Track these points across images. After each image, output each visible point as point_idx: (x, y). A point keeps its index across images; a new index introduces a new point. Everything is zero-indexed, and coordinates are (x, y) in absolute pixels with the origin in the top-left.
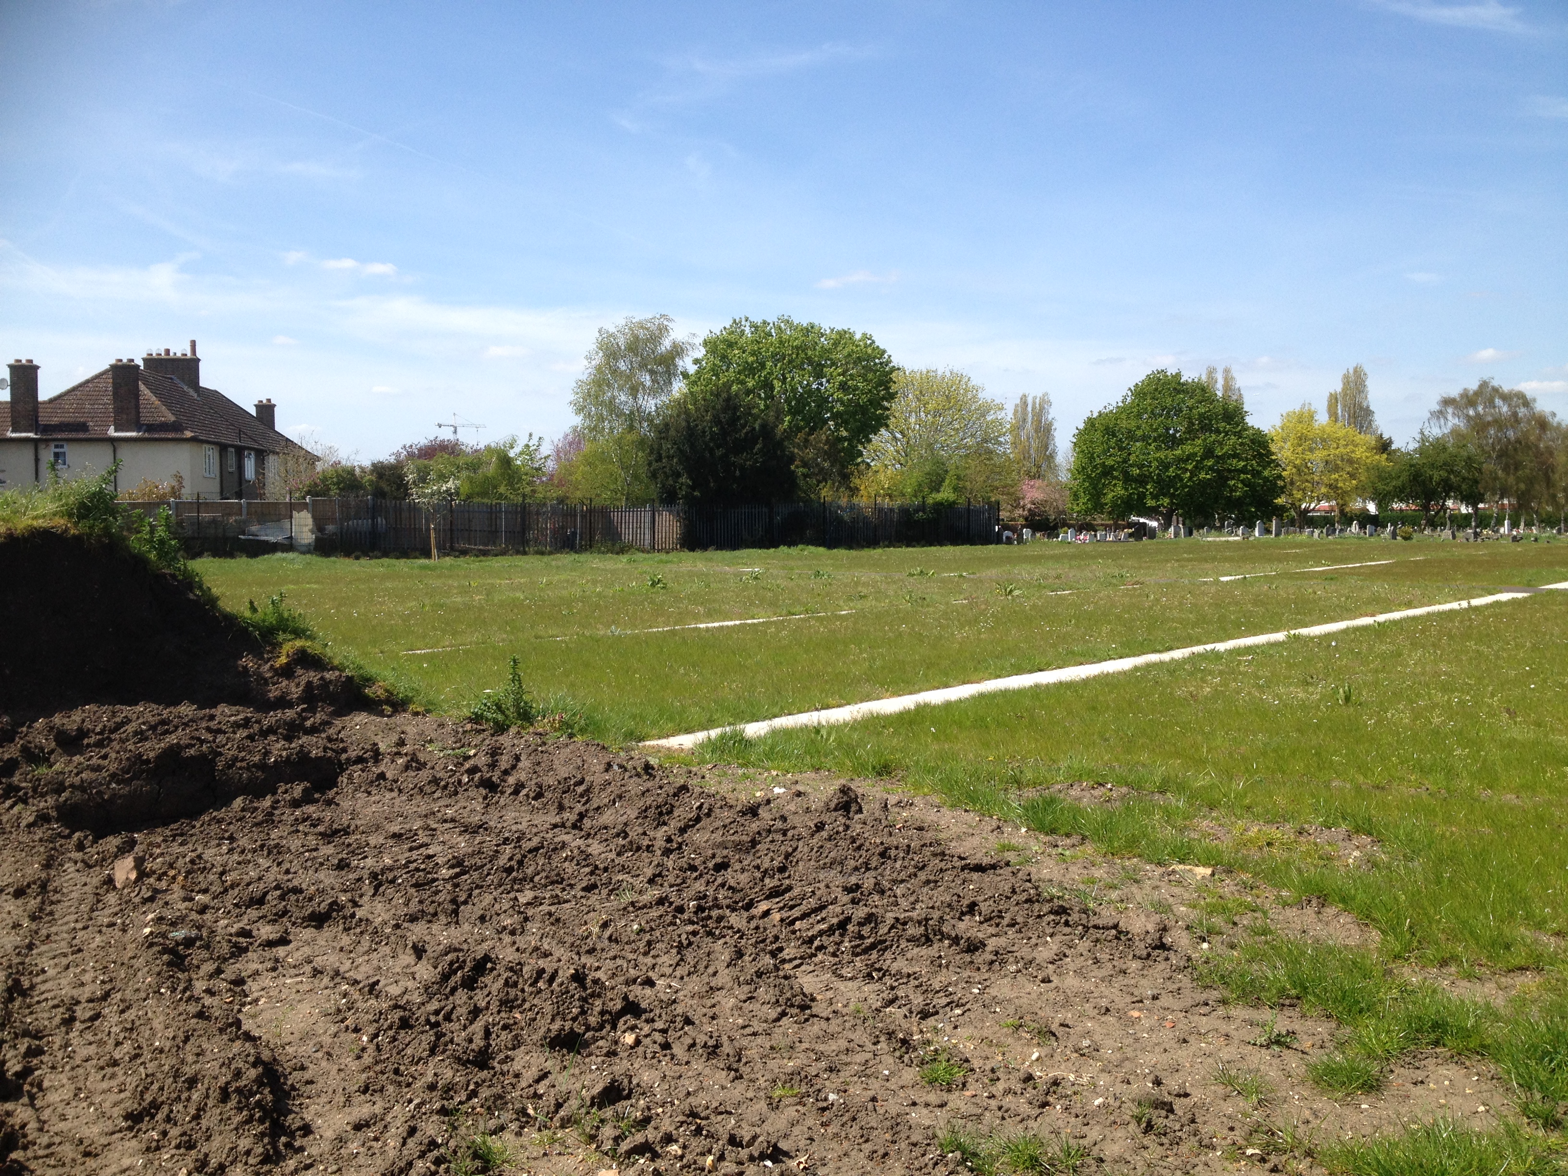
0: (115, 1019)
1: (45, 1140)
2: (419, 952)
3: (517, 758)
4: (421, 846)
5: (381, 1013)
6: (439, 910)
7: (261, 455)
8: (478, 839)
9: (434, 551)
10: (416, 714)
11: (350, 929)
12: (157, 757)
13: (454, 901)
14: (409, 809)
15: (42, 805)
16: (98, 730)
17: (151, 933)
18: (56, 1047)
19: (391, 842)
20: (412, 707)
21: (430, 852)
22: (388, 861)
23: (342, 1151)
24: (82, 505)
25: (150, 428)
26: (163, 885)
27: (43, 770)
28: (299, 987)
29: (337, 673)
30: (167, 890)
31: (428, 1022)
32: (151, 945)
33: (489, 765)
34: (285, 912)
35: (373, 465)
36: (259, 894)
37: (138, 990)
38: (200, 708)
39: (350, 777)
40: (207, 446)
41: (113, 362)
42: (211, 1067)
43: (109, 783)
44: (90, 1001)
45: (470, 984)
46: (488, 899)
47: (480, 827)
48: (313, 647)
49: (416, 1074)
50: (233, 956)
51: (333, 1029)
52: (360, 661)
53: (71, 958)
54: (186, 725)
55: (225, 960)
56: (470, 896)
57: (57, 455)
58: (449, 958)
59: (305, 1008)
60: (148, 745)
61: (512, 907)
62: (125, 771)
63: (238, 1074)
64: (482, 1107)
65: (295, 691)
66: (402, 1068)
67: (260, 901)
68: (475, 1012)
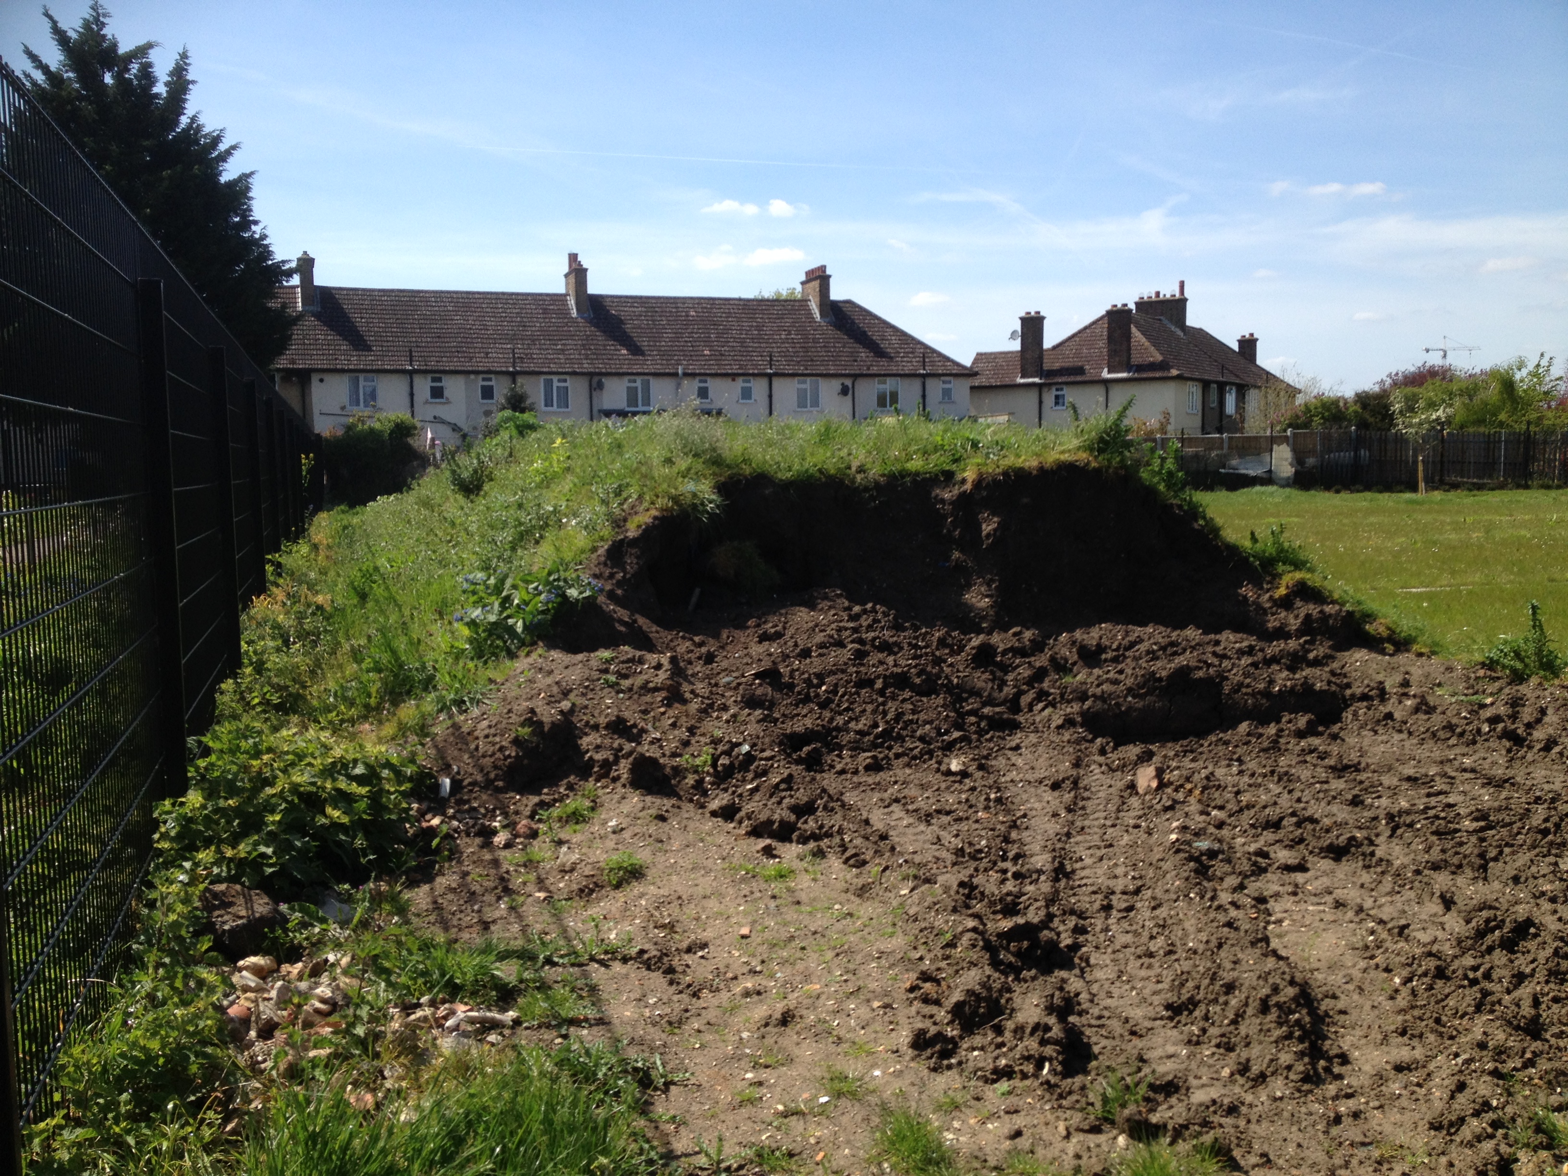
0: (1147, 914)
1: (1095, 1011)
2: (1448, 903)
3: (1543, 712)
4: (1440, 793)
5: (1414, 958)
6: (1465, 862)
7: (1242, 390)
8: (1504, 794)
9: (1422, 485)
10: (1420, 655)
11: (1369, 867)
12: (1169, 677)
13: (1482, 855)
14: (1422, 753)
15: (1069, 710)
16: (1114, 646)
17: (1177, 840)
18: (1098, 929)
19: (1405, 785)
20: (1415, 647)
21: (1451, 800)
22: (1404, 804)
23: (1383, 1088)
24: (1101, 440)
25: (1140, 368)
26: (1180, 796)
27: (1068, 679)
28: (1322, 915)
29: (1337, 607)
30: (1184, 802)
31: (1466, 977)
32: (1178, 851)
33: (1509, 717)
34: (1301, 840)
35: (1357, 395)
36: (1276, 818)
37: (1167, 891)
38: (1204, 633)
39: (1355, 714)
40: (1190, 383)
41: (1109, 307)
42: (1248, 978)
43: (1126, 697)
44: (1124, 893)
45: (1509, 945)
46: (1523, 858)
47: (1506, 781)
48: (1313, 580)
49: (1460, 1028)
50: (1253, 873)
51: (1362, 964)
52: (1359, 596)
53: (1104, 851)
54: (1193, 648)
55: (1246, 877)
56: (1501, 853)
57: (1057, 397)
58: (1485, 914)
59: (1330, 938)
60: (1159, 664)
61: (1553, 872)
62: (1140, 686)
63: (1276, 989)
64: (1541, 1078)
65: (1294, 623)
66: (1444, 1018)
67: (1276, 825)
68: (1520, 978)
